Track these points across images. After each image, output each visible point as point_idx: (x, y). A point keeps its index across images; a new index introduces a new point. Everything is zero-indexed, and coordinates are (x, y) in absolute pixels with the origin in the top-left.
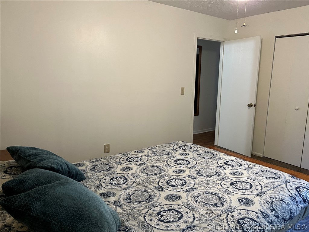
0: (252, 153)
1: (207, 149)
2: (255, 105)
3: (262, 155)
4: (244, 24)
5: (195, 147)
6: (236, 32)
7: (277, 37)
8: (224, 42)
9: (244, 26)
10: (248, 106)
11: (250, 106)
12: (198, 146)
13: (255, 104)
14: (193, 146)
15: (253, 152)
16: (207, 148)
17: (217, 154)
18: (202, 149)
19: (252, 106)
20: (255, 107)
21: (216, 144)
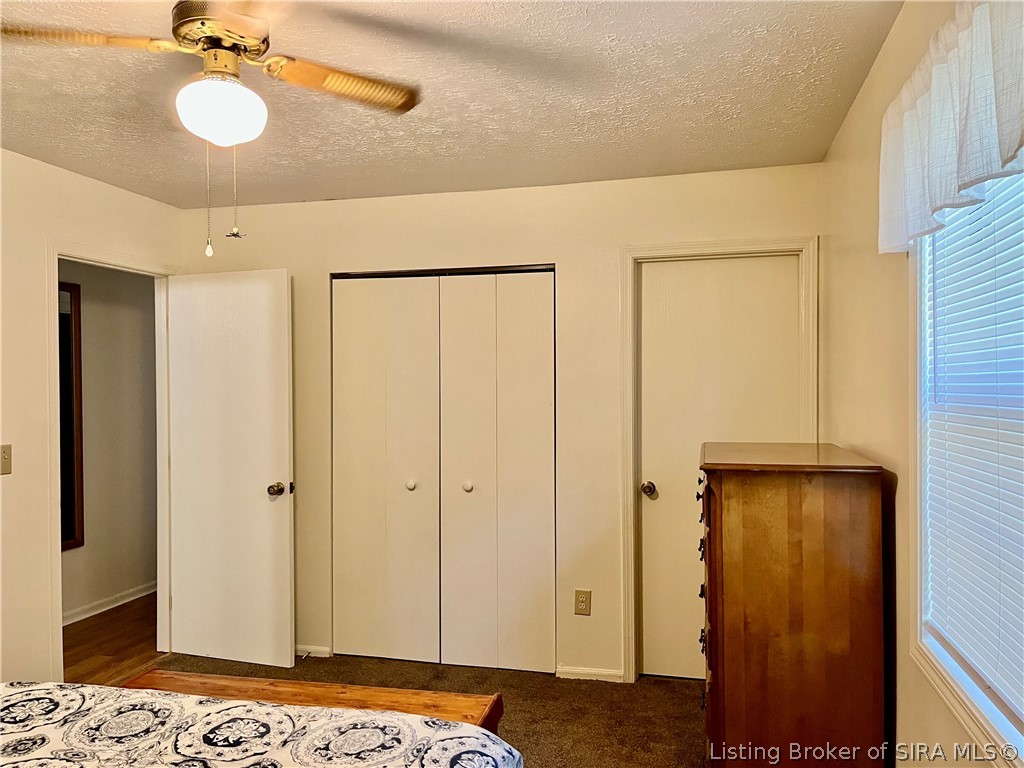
0: (296, 651)
1: (128, 696)
2: (292, 488)
3: (328, 649)
4: (235, 230)
5: (74, 695)
6: (209, 252)
7: (334, 276)
8: (167, 276)
9: (234, 235)
10: (270, 494)
11: (276, 491)
12: (88, 690)
13: (291, 484)
14: (64, 692)
15: (300, 647)
16: (126, 691)
17: (173, 704)
18: (103, 700)
19: (280, 491)
20: (291, 492)
21: (162, 646)
